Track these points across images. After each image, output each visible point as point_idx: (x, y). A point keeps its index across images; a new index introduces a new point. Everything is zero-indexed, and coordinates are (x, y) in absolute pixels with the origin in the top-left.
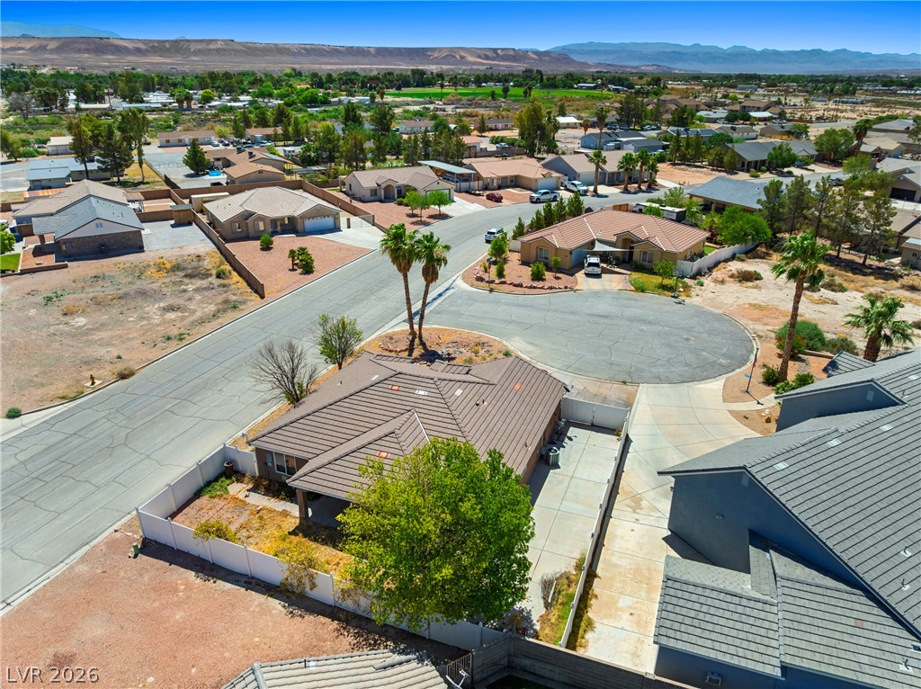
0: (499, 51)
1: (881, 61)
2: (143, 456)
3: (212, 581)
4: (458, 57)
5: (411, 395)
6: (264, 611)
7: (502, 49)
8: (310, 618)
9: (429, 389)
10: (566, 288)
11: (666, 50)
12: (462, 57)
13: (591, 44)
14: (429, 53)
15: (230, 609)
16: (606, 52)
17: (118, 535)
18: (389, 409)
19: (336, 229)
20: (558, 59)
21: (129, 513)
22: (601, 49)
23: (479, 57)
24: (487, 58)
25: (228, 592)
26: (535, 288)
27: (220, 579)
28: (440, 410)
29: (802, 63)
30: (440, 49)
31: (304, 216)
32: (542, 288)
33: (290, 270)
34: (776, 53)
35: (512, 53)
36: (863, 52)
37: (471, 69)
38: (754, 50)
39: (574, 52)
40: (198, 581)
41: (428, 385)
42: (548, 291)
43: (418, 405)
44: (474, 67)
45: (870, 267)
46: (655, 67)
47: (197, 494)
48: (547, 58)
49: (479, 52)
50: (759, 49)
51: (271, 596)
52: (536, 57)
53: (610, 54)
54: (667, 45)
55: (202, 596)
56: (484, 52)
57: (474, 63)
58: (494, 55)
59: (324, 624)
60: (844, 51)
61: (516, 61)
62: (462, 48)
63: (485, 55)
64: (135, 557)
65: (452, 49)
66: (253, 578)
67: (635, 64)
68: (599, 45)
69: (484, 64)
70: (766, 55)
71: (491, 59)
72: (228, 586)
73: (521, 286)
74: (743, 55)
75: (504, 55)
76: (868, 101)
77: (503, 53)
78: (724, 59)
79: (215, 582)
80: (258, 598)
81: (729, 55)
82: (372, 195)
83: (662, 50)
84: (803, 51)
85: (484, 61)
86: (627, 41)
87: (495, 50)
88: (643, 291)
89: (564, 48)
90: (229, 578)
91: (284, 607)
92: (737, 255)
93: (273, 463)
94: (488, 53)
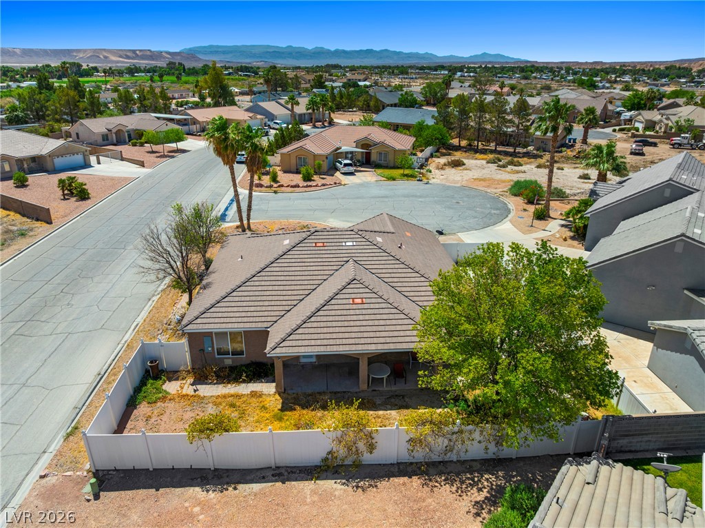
0: (138, 52)
1: (410, 57)
2: (16, 387)
3: (230, 489)
4: (102, 57)
5: (341, 248)
6: (327, 497)
7: (140, 51)
8: (383, 484)
9: (355, 240)
10: (335, 183)
11: (269, 50)
12: (106, 57)
13: (211, 47)
14: (74, 54)
15: (282, 510)
16: (224, 53)
17: (51, 480)
18: (326, 264)
19: (87, 165)
20: (188, 58)
21: (44, 452)
22: (220, 50)
23: (121, 57)
24: (128, 57)
25: (262, 493)
26: (310, 186)
27: (240, 483)
28: (377, 254)
29: (362, 58)
30: (85, 51)
31: (52, 155)
32: (316, 186)
33: (62, 200)
34: (344, 52)
35: (148, 53)
36: (398, 51)
37: (117, 66)
38: (329, 50)
39: (200, 52)
40: (212, 495)
41: (352, 236)
42: (323, 187)
43: (354, 255)
44: (119, 65)
45: (519, 153)
46: (263, 63)
47: (131, 404)
48: (179, 57)
49: (121, 53)
50: (333, 49)
51: (318, 478)
52: (169, 56)
53: (227, 53)
54: (268, 46)
55: (234, 510)
56: (125, 53)
57: (118, 62)
58: (134, 55)
59: (404, 484)
60: (386, 50)
61: (153, 60)
62: (104, 50)
63: (126, 55)
64: (97, 497)
65: (95, 51)
66: (278, 468)
67: (248, 60)
68: (218, 47)
69: (127, 63)
70: (338, 53)
71: (132, 59)
72: (256, 487)
73: (299, 187)
74: (323, 53)
75: (143, 55)
76: (419, 78)
77: (141, 53)
78: (311, 56)
79: (235, 489)
80: (306, 488)
81: (313, 53)
82: (103, 140)
83: (265, 50)
84: (361, 50)
85: (126, 60)
86: (239, 44)
87: (134, 51)
88: (394, 180)
89: (190, 49)
90: (248, 478)
91: (343, 484)
92: (434, 154)
93: (213, 347)
94: (128, 54)
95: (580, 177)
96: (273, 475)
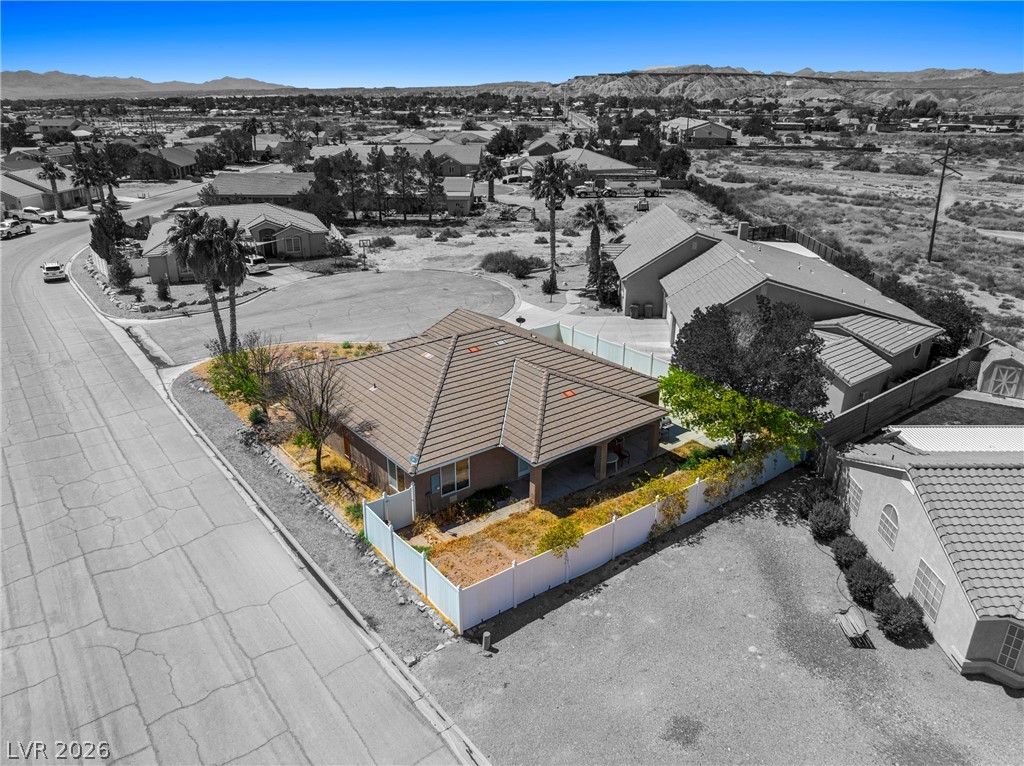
3: (602, 588)
5: (496, 348)
9: (503, 338)
10: (260, 289)
17: (431, 660)
25: (632, 578)
42: (248, 297)
45: (436, 221)
60: (57, 73)
66: (617, 557)
72: (621, 577)
88: (331, 274)
91: (679, 546)
95: (537, 242)
96: (620, 564)
